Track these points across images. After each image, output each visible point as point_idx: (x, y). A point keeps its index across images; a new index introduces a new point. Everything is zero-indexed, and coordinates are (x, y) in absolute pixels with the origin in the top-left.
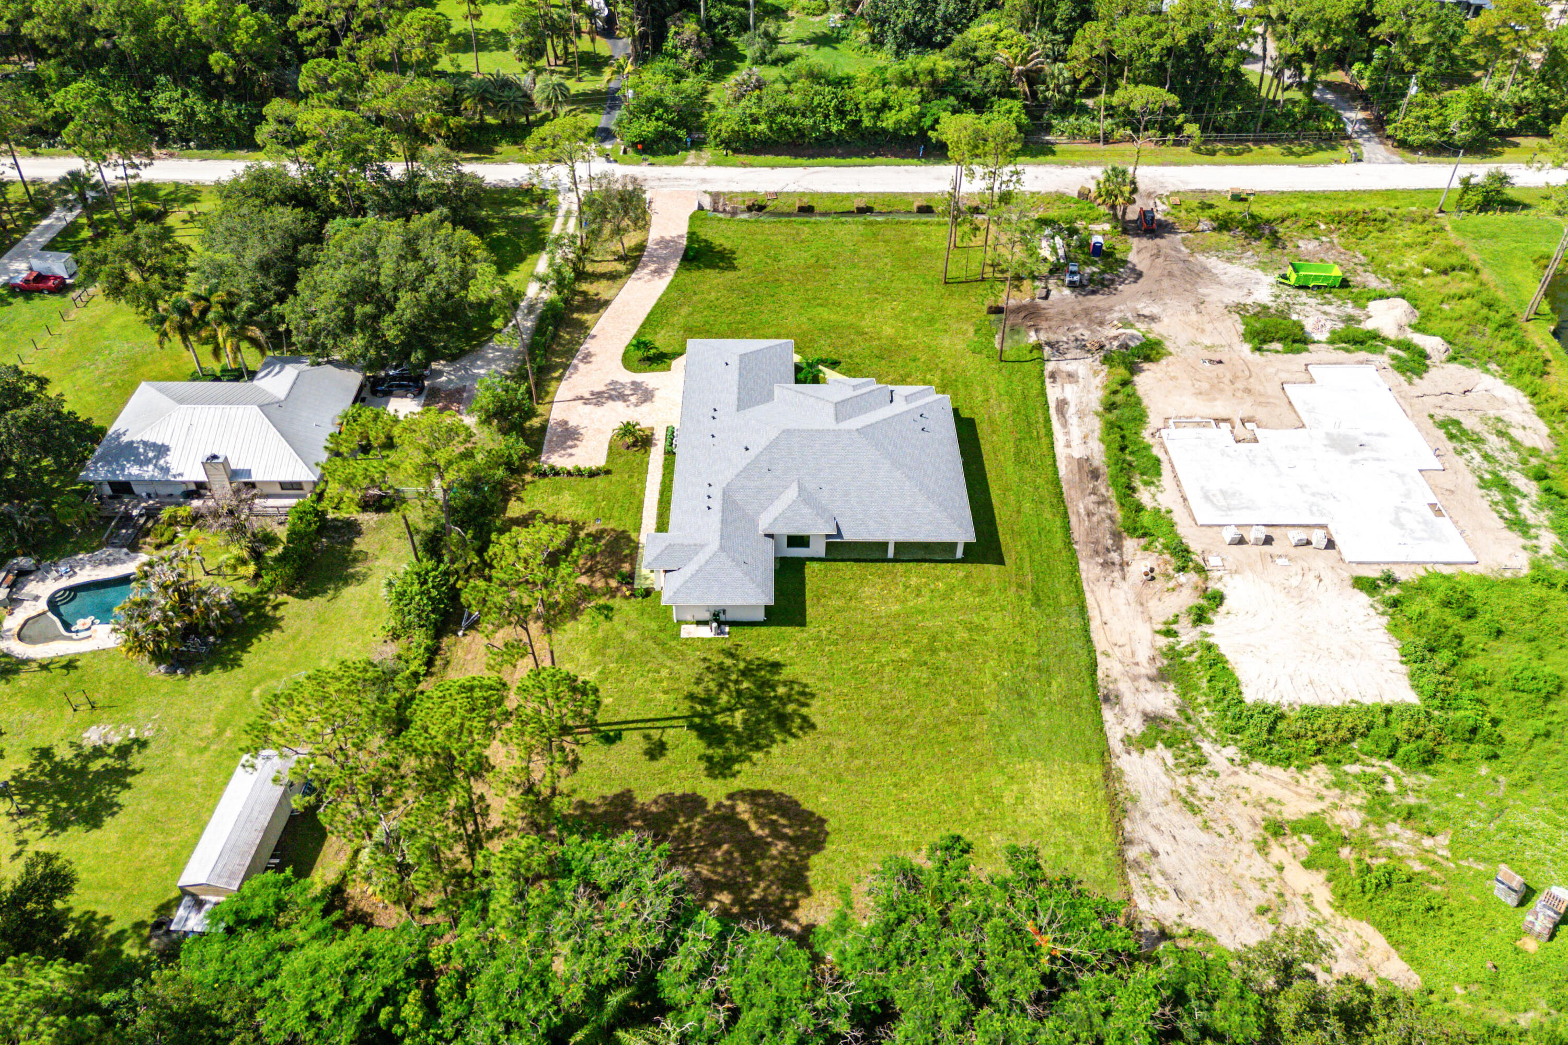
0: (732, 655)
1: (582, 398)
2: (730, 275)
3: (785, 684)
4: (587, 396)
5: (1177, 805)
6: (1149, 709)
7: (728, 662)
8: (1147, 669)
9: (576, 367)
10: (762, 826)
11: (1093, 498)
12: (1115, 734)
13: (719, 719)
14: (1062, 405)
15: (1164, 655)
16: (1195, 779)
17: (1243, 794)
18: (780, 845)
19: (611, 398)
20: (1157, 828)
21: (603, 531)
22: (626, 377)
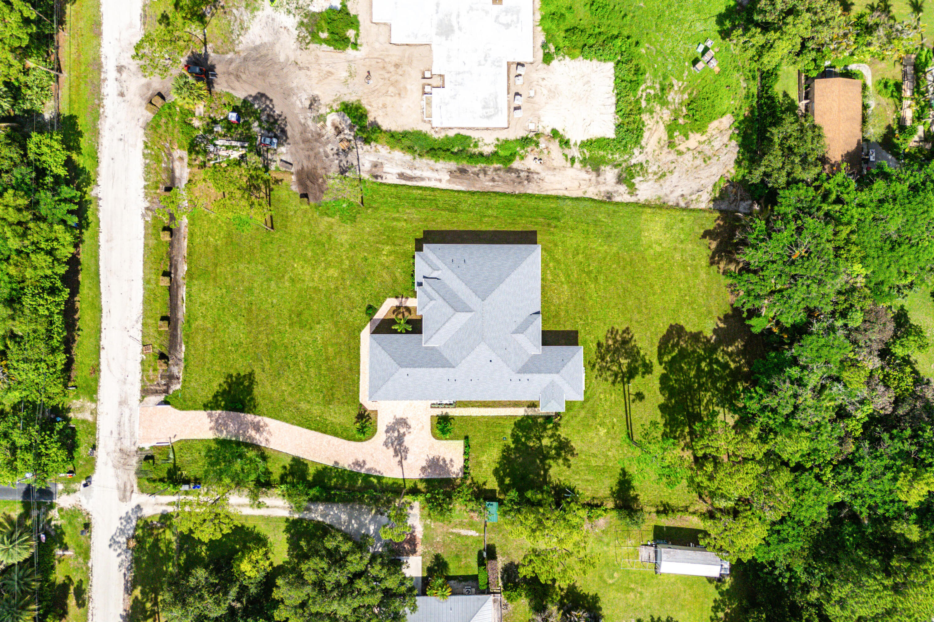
0: (594, 366)
1: (400, 462)
3: (607, 341)
4: (399, 458)
5: (662, 181)
6: (614, 180)
7: (597, 367)
8: (593, 176)
9: (369, 470)
10: (674, 350)
11: (481, 176)
12: (627, 198)
13: (624, 370)
14: (401, 176)
15: (585, 166)
16: (650, 171)
17: (656, 153)
18: (682, 343)
19: (400, 444)
20: (672, 192)
21: (513, 435)
22: (381, 436)
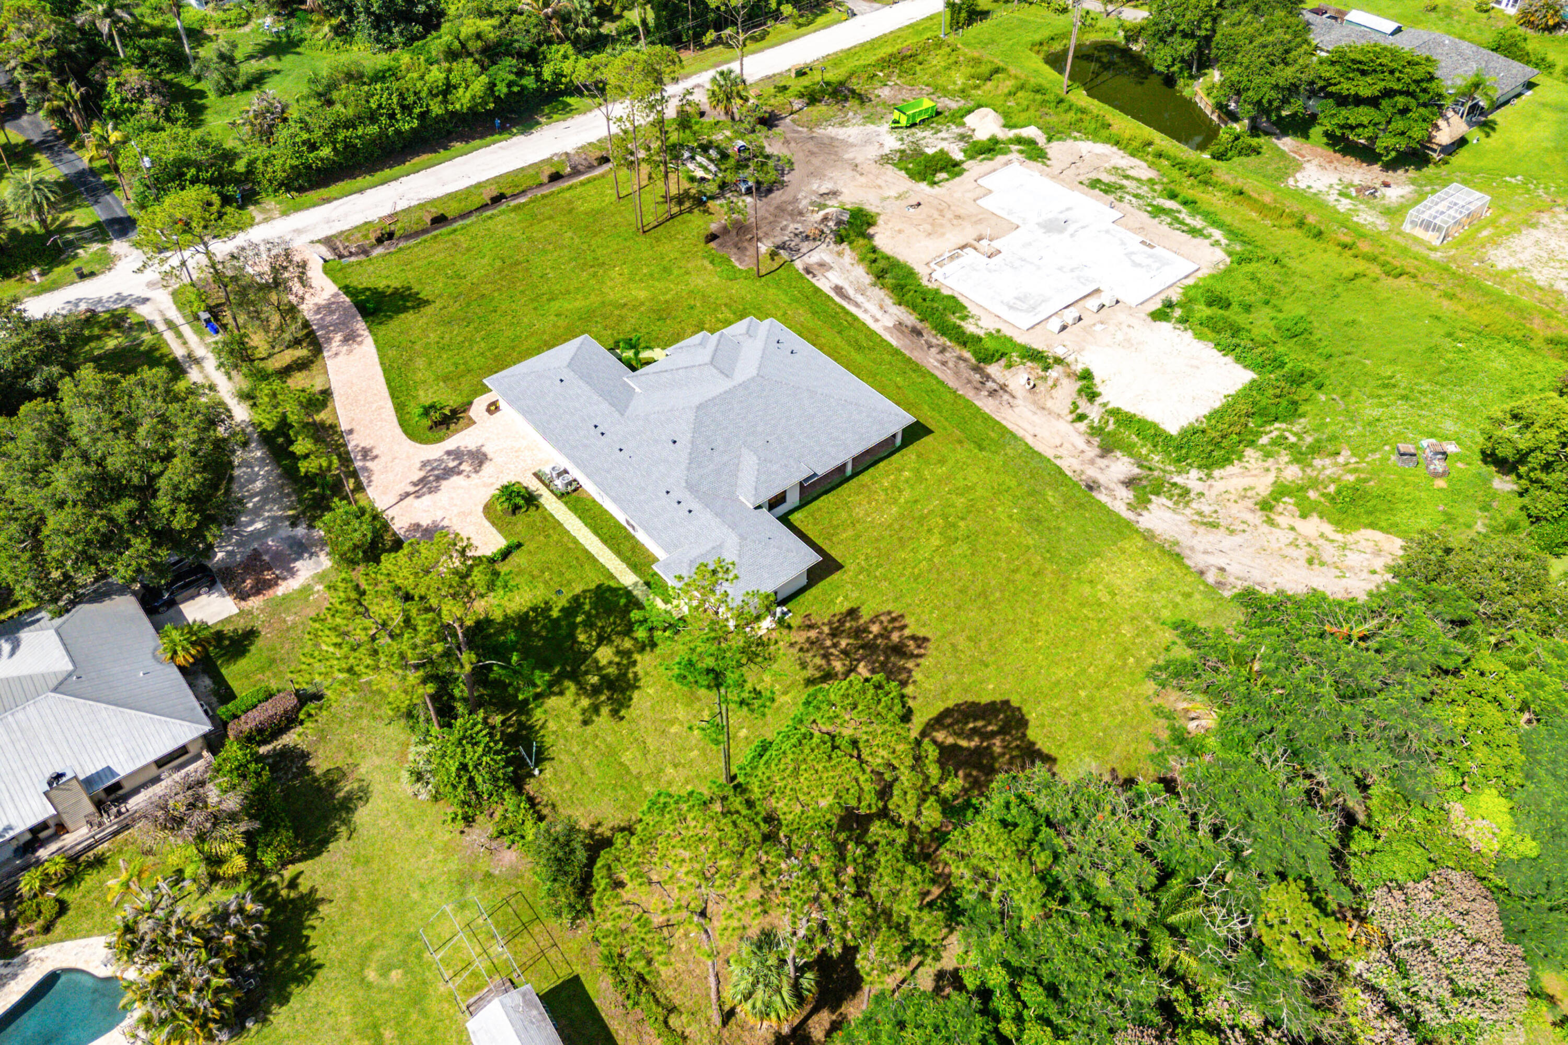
0: (810, 627)
1: (408, 495)
2: (428, 310)
3: (872, 621)
4: (412, 489)
5: (1202, 530)
6: (1122, 478)
7: (813, 634)
8: (1092, 452)
9: (365, 469)
10: (969, 738)
11: (933, 350)
12: (1120, 508)
14: (838, 290)
15: (1092, 435)
16: (1194, 505)
17: (1227, 496)
18: (997, 742)
19: (438, 478)
20: (1206, 552)
21: (576, 598)
22: (435, 451)
